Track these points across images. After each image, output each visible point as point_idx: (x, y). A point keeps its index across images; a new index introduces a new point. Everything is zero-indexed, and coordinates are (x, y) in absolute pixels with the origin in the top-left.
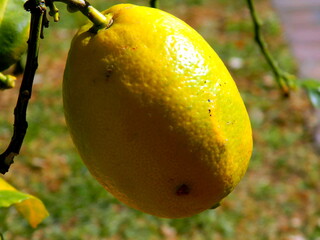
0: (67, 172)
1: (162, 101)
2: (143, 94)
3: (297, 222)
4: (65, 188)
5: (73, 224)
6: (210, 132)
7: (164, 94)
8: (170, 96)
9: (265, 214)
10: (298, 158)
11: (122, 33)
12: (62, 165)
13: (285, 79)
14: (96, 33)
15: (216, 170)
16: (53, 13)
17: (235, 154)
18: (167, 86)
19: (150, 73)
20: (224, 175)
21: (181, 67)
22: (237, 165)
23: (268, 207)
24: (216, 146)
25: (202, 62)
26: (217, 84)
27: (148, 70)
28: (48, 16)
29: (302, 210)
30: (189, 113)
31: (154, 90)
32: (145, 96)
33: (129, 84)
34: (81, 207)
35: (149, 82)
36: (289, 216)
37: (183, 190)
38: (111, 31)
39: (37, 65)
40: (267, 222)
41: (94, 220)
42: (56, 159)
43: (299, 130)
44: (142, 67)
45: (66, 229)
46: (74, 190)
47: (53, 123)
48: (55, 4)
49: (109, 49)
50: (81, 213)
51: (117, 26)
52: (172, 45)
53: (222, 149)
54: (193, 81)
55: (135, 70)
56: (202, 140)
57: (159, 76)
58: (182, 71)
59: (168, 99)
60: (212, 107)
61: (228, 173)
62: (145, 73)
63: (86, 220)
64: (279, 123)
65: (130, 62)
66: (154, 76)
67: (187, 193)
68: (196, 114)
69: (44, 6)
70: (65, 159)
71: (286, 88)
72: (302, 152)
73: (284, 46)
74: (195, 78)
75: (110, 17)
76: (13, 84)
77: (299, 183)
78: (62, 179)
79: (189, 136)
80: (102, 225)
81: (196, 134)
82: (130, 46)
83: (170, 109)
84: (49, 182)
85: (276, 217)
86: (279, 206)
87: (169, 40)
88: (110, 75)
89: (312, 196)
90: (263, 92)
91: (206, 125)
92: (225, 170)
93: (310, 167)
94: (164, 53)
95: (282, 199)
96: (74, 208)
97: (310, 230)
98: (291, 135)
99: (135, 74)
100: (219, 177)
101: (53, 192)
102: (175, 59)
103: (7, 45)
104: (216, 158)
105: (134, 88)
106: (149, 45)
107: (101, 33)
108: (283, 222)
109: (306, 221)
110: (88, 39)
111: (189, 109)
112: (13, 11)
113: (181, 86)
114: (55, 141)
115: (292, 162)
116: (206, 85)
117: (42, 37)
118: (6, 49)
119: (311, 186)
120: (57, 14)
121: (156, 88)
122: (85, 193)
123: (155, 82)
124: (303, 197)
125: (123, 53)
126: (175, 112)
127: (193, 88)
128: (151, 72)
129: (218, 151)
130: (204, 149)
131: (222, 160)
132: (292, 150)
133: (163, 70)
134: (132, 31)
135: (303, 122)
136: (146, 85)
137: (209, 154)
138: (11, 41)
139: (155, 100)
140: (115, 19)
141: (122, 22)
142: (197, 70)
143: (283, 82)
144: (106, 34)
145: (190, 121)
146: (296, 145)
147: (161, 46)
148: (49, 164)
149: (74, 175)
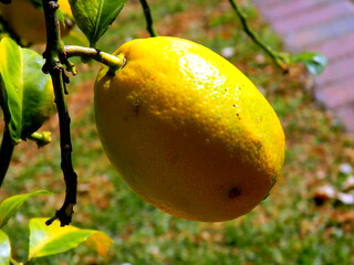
0: (112, 189)
1: (192, 119)
2: (174, 119)
3: (321, 174)
4: (113, 203)
5: (130, 232)
6: (243, 134)
7: (192, 113)
8: (199, 113)
9: (291, 175)
10: (305, 118)
11: (138, 69)
12: (105, 184)
13: (281, 59)
14: (114, 75)
15: (258, 165)
16: (69, 68)
17: (271, 146)
18: (193, 104)
19: (175, 97)
20: (267, 168)
21: (200, 83)
22: (275, 155)
23: (292, 169)
24: (252, 145)
25: (217, 73)
26: (237, 89)
27: (172, 95)
28: (66, 72)
29: (323, 162)
30: (220, 123)
31: (182, 112)
32: (175, 119)
33: (158, 113)
34: (132, 215)
35: (175, 106)
36: (313, 171)
37: (235, 193)
38: (126, 69)
39: (69, 119)
40: (295, 182)
41: (146, 223)
42: (98, 180)
43: (299, 94)
44: (166, 93)
45: (124, 238)
46: (122, 202)
47: (86, 150)
48: (69, 60)
49: (130, 86)
50: (134, 220)
51: (131, 63)
52: (186, 66)
53: (259, 145)
54: (215, 92)
55: (159, 98)
56: (239, 143)
57: (183, 97)
58: (202, 87)
59: (197, 115)
60: (239, 111)
61: (270, 165)
62: (169, 98)
63: (140, 225)
64: (280, 93)
65: (153, 92)
66: (179, 98)
67: (239, 194)
68: (226, 122)
69: (60, 65)
70: (106, 178)
71: (284, 66)
72: (307, 112)
73: (264, 26)
74: (215, 89)
75: (122, 56)
76: (50, 139)
77: (313, 140)
78: (109, 196)
79: (226, 143)
80: (154, 225)
81: (232, 139)
82: (149, 77)
83: (202, 124)
84: (98, 202)
85: (302, 175)
86: (302, 165)
87: (182, 62)
88: (138, 109)
89: (327, 148)
90: (259, 70)
91: (238, 128)
92: (266, 164)
93: (319, 124)
94: (181, 75)
95: (303, 158)
96: (127, 218)
97: (334, 177)
98: (294, 101)
99: (161, 102)
100: (263, 171)
101: (104, 209)
102: (192, 77)
103: (35, 106)
104: (256, 155)
105: (163, 115)
106: (165, 72)
107: (119, 73)
108: (309, 178)
109: (329, 172)
110: (108, 82)
111: (219, 119)
112: (30, 74)
113: (206, 100)
114: (93, 165)
115: (302, 124)
116: (227, 93)
117: (66, 93)
118: (34, 110)
119: (324, 140)
120: (74, 69)
121: (183, 109)
122: (131, 202)
123: (181, 104)
124: (320, 151)
125: (144, 86)
126: (207, 125)
127: (216, 99)
128: (175, 95)
129: (255, 148)
130: (243, 151)
131: (262, 155)
132: (298, 114)
133: (185, 91)
134: (146, 64)
135: (301, 87)
136: (174, 109)
137: (249, 153)
138: (37, 102)
139: (186, 120)
140: (128, 57)
141: (134, 58)
142: (215, 82)
143: (279, 62)
144: (124, 73)
145: (223, 129)
146: (301, 108)
147: (177, 70)
148: (93, 187)
149: (118, 190)
